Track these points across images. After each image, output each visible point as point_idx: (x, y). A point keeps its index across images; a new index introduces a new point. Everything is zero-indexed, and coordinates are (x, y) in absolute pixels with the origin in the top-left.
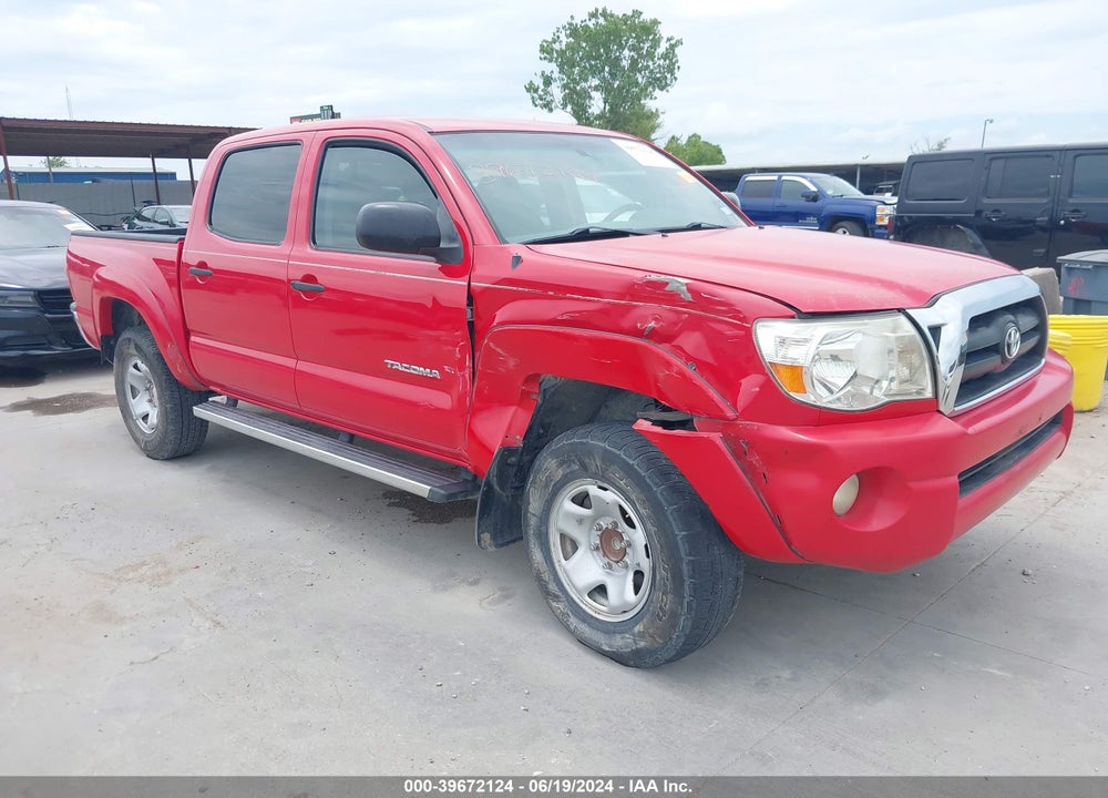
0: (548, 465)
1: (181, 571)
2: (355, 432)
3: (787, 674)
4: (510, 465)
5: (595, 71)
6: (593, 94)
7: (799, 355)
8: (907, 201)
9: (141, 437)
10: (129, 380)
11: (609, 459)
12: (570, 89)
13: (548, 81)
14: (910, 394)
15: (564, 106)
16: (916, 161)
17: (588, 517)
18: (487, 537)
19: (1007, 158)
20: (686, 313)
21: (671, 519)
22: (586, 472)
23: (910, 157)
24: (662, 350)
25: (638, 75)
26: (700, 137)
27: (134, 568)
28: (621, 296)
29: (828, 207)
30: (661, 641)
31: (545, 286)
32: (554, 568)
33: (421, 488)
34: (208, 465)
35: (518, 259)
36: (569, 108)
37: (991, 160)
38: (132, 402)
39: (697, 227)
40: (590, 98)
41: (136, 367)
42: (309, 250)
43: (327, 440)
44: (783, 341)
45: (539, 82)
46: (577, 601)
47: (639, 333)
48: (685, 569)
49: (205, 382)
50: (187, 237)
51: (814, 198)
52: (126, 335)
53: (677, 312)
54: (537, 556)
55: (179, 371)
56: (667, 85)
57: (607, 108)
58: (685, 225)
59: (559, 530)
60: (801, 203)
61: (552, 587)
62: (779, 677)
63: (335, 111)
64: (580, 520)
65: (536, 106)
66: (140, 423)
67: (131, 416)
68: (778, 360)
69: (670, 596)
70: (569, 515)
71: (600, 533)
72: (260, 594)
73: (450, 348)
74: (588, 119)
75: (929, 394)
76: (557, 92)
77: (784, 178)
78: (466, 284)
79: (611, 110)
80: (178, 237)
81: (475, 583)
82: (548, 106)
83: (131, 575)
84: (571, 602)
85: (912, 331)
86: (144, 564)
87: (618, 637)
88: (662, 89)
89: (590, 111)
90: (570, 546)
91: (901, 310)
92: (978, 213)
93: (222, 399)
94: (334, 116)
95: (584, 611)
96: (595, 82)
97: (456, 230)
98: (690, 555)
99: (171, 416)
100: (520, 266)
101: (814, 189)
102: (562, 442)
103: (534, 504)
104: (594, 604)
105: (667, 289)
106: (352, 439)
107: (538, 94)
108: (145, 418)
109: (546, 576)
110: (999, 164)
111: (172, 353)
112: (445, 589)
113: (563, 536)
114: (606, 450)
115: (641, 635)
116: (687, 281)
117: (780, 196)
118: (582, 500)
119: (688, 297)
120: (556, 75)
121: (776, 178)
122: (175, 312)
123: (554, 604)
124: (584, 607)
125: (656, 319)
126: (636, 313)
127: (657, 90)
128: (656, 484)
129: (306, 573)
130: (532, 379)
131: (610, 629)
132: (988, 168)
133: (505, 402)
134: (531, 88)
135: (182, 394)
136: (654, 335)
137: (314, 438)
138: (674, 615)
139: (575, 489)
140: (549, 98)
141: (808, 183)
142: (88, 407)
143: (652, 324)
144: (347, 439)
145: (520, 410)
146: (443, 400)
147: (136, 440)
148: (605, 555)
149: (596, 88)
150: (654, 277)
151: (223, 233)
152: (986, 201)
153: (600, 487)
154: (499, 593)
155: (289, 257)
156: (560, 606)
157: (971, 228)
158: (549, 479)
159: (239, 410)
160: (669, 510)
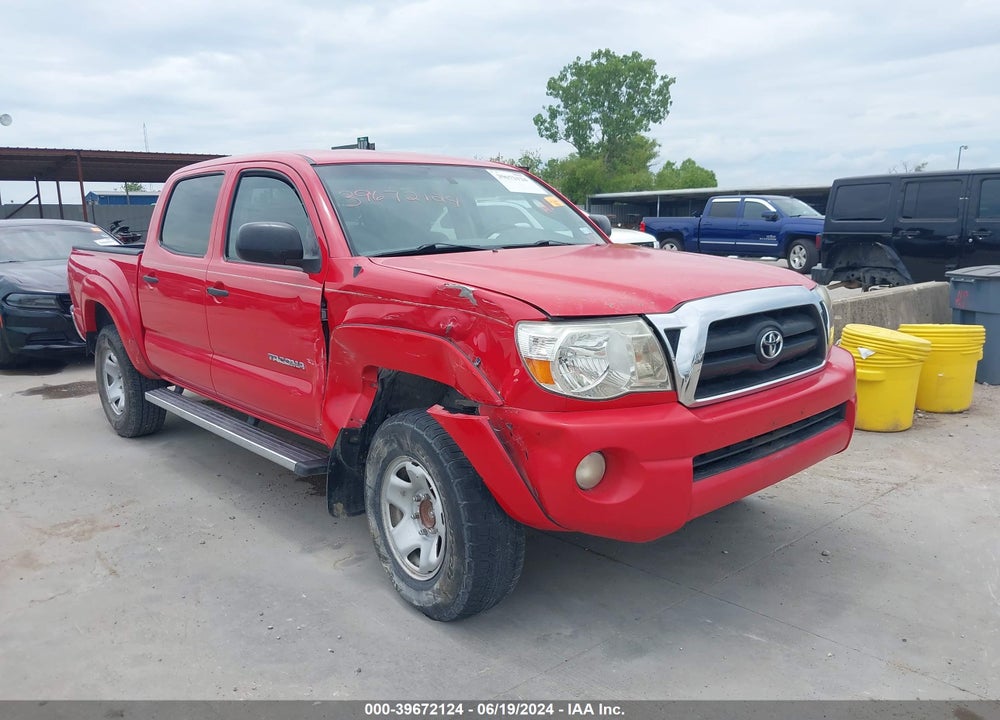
0: (379, 446)
1: (105, 528)
2: (259, 417)
3: (568, 632)
4: (353, 444)
5: (596, 105)
6: (594, 126)
7: (548, 352)
8: (833, 221)
9: (113, 418)
10: (106, 370)
11: (415, 437)
12: (573, 122)
13: (554, 114)
14: (656, 387)
15: (567, 136)
16: (840, 184)
17: (410, 490)
18: (339, 507)
19: (921, 182)
20: (474, 315)
21: (455, 489)
22: (402, 451)
23: (835, 182)
24: (455, 347)
25: (635, 109)
26: (694, 163)
27: (66, 525)
28: (425, 300)
29: (786, 226)
30: (451, 597)
31: (376, 292)
32: (384, 534)
33: (290, 463)
34: (163, 443)
35: (358, 270)
36: (571, 139)
37: (907, 183)
38: (108, 388)
39: (545, 244)
40: (591, 129)
41: (110, 358)
42: (223, 262)
43: (236, 422)
44: (536, 340)
45: (546, 115)
46: (400, 562)
47: (442, 333)
48: (465, 533)
49: (159, 372)
50: (144, 250)
51: (774, 218)
52: (104, 331)
53: (469, 315)
54: (373, 523)
55: (137, 363)
56: (660, 117)
57: (605, 137)
58: (533, 242)
59: (388, 501)
60: (763, 223)
61: (383, 550)
62: (558, 634)
63: (370, 142)
64: (403, 492)
65: (542, 136)
66: (113, 405)
67: (107, 400)
68: (533, 356)
69: (455, 558)
70: (395, 488)
71: (419, 503)
72: (159, 549)
73: (310, 343)
74: (588, 148)
75: (669, 388)
76: (561, 124)
77: (746, 200)
78: (320, 289)
79: (609, 140)
80: (139, 250)
81: (339, 547)
82: (553, 137)
83: (63, 530)
84: (395, 562)
85: (649, 333)
86: (76, 522)
87: (424, 593)
88: (655, 122)
89: (590, 141)
90: (396, 515)
91: (642, 316)
92: (896, 231)
93: (172, 388)
94: (370, 147)
95: (404, 571)
96: (596, 115)
97: (318, 245)
98: (468, 522)
99: (133, 400)
100: (360, 276)
101: (773, 209)
102: (387, 425)
103: (370, 479)
104: (411, 565)
105: (461, 295)
106: (257, 422)
107: (544, 126)
108: (117, 402)
109: (379, 541)
110: (915, 186)
111: (131, 347)
112: (311, 551)
113: (392, 506)
114: (414, 431)
115: (439, 591)
116: (473, 289)
117: (743, 216)
118: (403, 474)
119: (474, 302)
120: (561, 109)
121: (739, 200)
122: (136, 314)
123: (384, 565)
124: (404, 568)
125: (453, 320)
126: (439, 316)
127: (651, 122)
128: (446, 460)
129: (204, 533)
130: (368, 370)
131: (419, 586)
132: (904, 191)
133: (353, 391)
134: (538, 120)
135: (142, 380)
136: (453, 334)
137: (227, 420)
138: (458, 574)
139: (396, 466)
140: (554, 130)
141: (768, 204)
142: (89, 393)
143: (451, 325)
144: (253, 421)
145: (363, 397)
146: (306, 387)
147: (110, 421)
148: (423, 522)
149: (596, 121)
150: (451, 285)
151: (169, 248)
152: (902, 220)
153: (414, 464)
154: (355, 556)
155: (208, 267)
156: (387, 566)
157: (889, 245)
158: (379, 458)
159: (184, 397)
160: (455, 482)
